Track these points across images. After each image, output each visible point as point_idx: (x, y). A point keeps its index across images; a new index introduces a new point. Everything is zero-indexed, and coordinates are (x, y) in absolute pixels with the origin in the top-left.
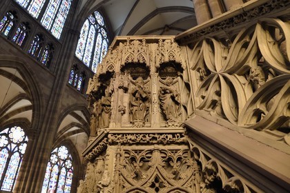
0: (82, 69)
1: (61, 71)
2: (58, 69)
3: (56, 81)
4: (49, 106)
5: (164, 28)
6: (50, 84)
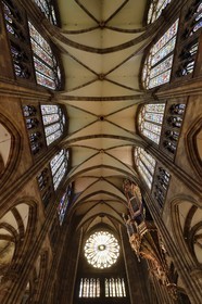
0: (48, 175)
6: (28, 166)
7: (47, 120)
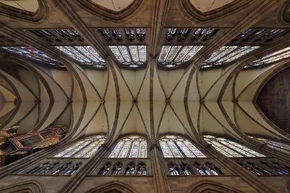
0: (76, 42)
1: (89, 35)
2: (91, 33)
3: (85, 27)
4: (67, 5)
5: (71, 100)
6: (86, 21)
7: (133, 49)
